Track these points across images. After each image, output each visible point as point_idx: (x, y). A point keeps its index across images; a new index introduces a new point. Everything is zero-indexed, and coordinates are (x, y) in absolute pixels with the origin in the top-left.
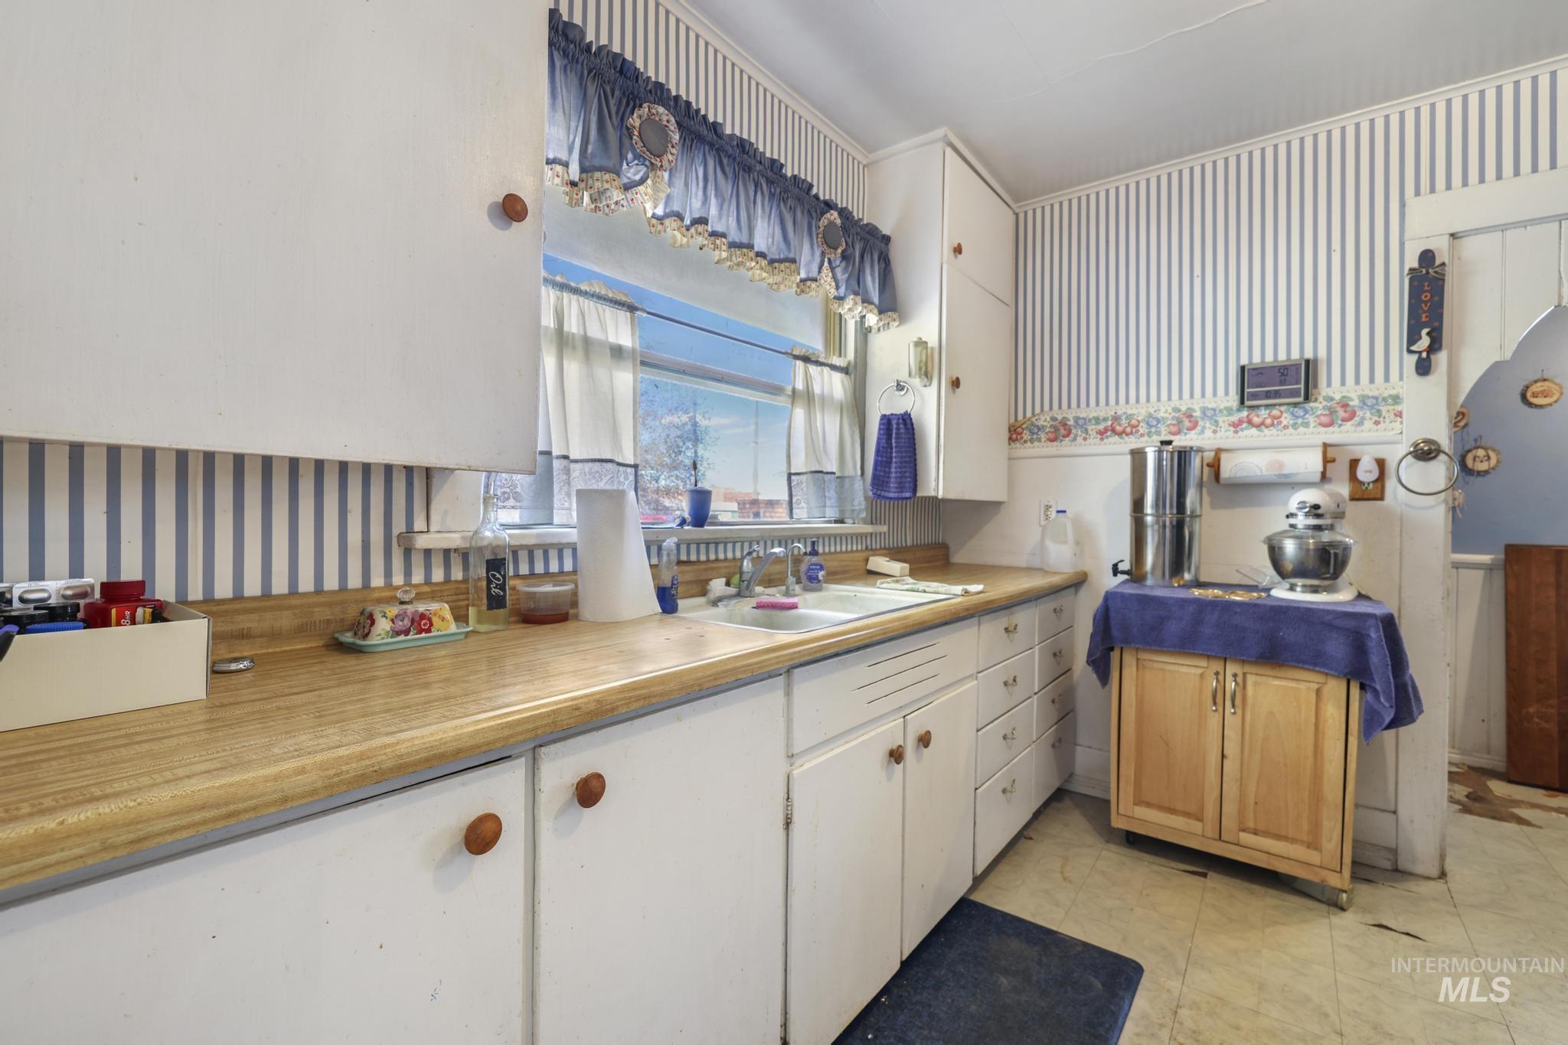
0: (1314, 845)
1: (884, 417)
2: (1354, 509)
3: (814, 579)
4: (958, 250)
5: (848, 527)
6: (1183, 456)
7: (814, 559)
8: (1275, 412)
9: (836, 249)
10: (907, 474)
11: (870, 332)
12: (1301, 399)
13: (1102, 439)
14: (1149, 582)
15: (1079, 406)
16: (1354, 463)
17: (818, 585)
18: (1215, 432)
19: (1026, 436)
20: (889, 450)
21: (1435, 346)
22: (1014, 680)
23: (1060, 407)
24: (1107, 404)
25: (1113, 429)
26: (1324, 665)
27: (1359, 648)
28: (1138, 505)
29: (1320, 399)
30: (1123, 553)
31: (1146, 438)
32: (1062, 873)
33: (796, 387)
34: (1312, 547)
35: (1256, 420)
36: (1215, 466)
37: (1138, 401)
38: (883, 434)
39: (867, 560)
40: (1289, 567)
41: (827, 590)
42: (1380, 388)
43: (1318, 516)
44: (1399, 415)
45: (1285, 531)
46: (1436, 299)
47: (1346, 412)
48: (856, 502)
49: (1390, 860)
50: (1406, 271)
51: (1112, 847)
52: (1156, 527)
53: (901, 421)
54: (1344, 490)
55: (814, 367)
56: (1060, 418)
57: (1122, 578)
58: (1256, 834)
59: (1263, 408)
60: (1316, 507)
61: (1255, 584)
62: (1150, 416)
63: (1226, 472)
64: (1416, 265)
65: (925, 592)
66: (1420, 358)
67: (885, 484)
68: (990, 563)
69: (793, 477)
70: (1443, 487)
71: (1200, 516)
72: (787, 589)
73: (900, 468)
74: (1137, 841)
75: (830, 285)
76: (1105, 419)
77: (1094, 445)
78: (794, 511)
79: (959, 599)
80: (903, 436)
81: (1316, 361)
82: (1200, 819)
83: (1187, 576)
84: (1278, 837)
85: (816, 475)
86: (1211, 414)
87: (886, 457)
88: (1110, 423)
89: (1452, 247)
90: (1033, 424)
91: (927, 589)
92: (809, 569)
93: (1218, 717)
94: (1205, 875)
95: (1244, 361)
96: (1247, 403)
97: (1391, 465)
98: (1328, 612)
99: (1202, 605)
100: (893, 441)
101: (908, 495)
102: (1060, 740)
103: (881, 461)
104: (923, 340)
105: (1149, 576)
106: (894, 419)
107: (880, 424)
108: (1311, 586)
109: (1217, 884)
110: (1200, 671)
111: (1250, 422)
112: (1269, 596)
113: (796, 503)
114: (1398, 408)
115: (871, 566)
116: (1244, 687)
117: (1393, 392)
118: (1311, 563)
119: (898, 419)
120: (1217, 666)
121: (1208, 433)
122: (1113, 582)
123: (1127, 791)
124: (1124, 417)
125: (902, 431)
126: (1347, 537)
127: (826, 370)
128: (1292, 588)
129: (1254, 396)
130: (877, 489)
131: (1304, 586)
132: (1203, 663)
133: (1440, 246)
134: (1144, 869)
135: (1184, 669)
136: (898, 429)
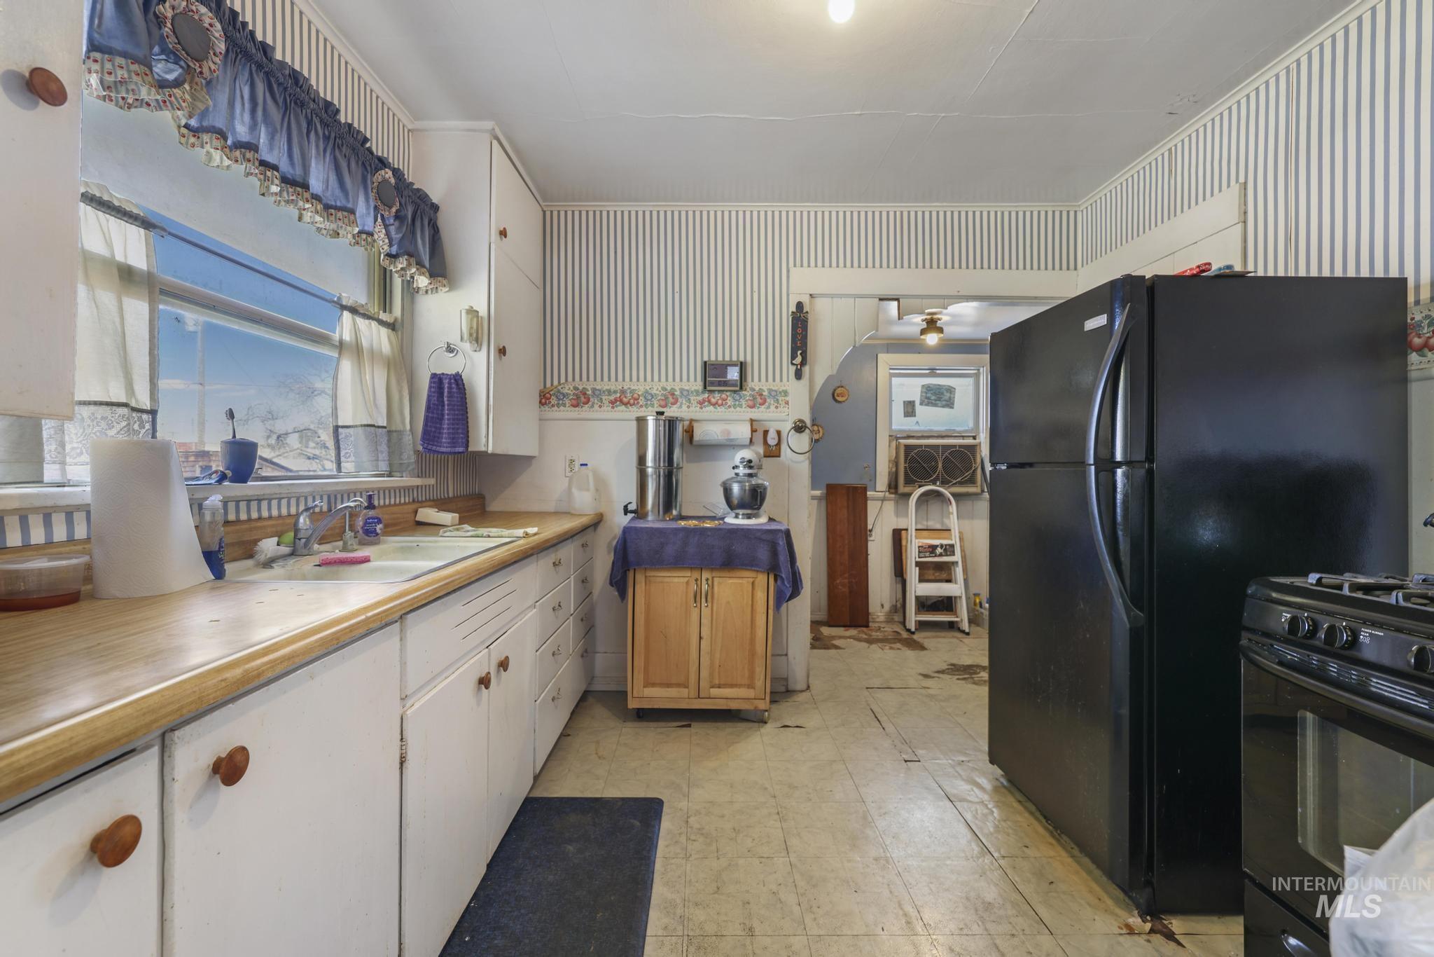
0: (751, 686)
1: (434, 376)
2: (768, 462)
3: (372, 532)
4: (503, 233)
5: (396, 481)
6: (671, 423)
7: (372, 513)
8: (724, 396)
9: (390, 207)
10: (460, 431)
11: (417, 292)
12: (738, 388)
13: (613, 408)
14: (650, 518)
15: (595, 380)
16: (766, 433)
17: (376, 538)
18: (688, 407)
19: (554, 400)
20: (440, 407)
21: (803, 363)
22: (559, 606)
23: (581, 379)
24: (617, 380)
25: (622, 400)
26: (757, 565)
27: (774, 553)
28: (642, 460)
29: (748, 389)
30: (632, 497)
31: (644, 409)
32: (597, 754)
33: (344, 338)
34: (747, 488)
35: (713, 400)
36: (690, 432)
37: (638, 380)
38: (434, 392)
39: (416, 512)
40: (735, 502)
41: (385, 542)
42: (777, 386)
43: (751, 467)
44: (787, 403)
45: (733, 478)
46: (804, 333)
47: (759, 400)
48: (405, 456)
49: (784, 685)
50: (790, 313)
51: (629, 724)
52: (654, 476)
53: (452, 381)
54: (761, 450)
55: (362, 320)
56: (581, 388)
57: (630, 516)
58: (719, 687)
59: (717, 392)
60: (750, 461)
61: (714, 515)
62: (647, 392)
63: (697, 437)
64: (795, 310)
65: (489, 536)
66: (797, 368)
67: (436, 439)
68: (523, 510)
69: (340, 430)
70: (807, 449)
71: (682, 468)
72: (345, 543)
73: (453, 424)
74: (645, 715)
75: (383, 241)
76: (615, 392)
77: (607, 412)
78: (342, 464)
79: (522, 542)
80: (456, 395)
81: (746, 363)
82: (686, 687)
83: (675, 512)
84: (732, 686)
85: (368, 429)
86: (686, 394)
87: (438, 414)
88: (618, 395)
89: (810, 302)
90: (559, 391)
91: (491, 534)
92: (366, 523)
93: (697, 610)
94: (689, 726)
95: (706, 359)
96: (708, 388)
97: (784, 435)
98: (759, 530)
99: (686, 530)
100: (445, 399)
101: (461, 449)
102: (586, 651)
103: (432, 418)
104: (475, 308)
105: (650, 513)
106: (446, 379)
107: (431, 382)
108: (747, 514)
109: (698, 728)
110: (686, 579)
111: (709, 401)
112: (724, 522)
113: (343, 456)
114: (787, 399)
115: (419, 518)
116: (713, 588)
117: (784, 388)
118: (747, 498)
119: (450, 379)
120: (696, 574)
121: (684, 407)
122: (625, 520)
123: (639, 677)
124: (628, 391)
125: (455, 390)
126: (764, 481)
127: (374, 324)
128: (737, 517)
129: (712, 384)
130: (428, 444)
131: (743, 514)
132: (689, 574)
133: (805, 299)
134: (650, 733)
135: (676, 580)
136: (450, 388)
